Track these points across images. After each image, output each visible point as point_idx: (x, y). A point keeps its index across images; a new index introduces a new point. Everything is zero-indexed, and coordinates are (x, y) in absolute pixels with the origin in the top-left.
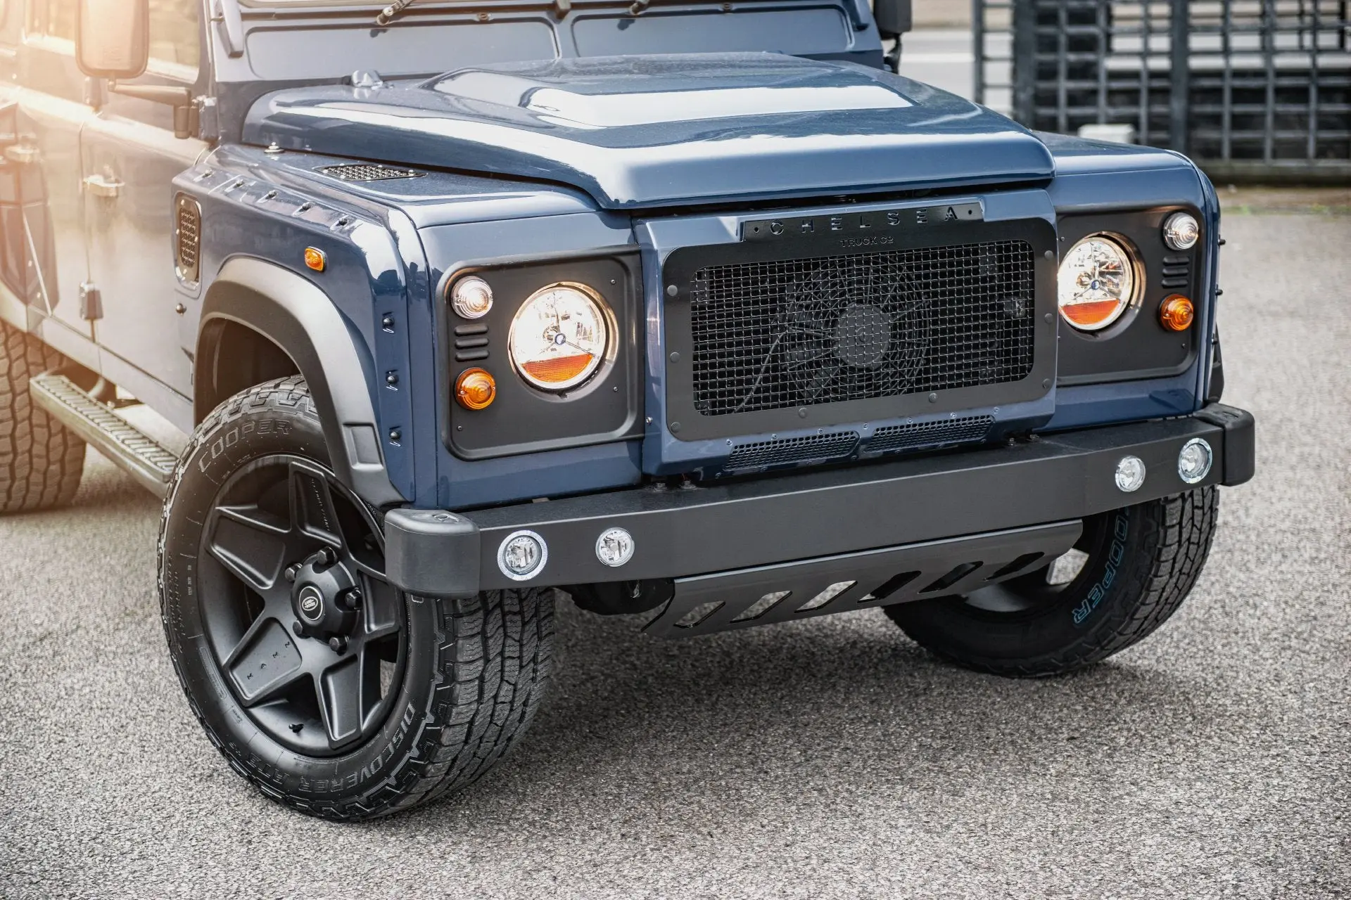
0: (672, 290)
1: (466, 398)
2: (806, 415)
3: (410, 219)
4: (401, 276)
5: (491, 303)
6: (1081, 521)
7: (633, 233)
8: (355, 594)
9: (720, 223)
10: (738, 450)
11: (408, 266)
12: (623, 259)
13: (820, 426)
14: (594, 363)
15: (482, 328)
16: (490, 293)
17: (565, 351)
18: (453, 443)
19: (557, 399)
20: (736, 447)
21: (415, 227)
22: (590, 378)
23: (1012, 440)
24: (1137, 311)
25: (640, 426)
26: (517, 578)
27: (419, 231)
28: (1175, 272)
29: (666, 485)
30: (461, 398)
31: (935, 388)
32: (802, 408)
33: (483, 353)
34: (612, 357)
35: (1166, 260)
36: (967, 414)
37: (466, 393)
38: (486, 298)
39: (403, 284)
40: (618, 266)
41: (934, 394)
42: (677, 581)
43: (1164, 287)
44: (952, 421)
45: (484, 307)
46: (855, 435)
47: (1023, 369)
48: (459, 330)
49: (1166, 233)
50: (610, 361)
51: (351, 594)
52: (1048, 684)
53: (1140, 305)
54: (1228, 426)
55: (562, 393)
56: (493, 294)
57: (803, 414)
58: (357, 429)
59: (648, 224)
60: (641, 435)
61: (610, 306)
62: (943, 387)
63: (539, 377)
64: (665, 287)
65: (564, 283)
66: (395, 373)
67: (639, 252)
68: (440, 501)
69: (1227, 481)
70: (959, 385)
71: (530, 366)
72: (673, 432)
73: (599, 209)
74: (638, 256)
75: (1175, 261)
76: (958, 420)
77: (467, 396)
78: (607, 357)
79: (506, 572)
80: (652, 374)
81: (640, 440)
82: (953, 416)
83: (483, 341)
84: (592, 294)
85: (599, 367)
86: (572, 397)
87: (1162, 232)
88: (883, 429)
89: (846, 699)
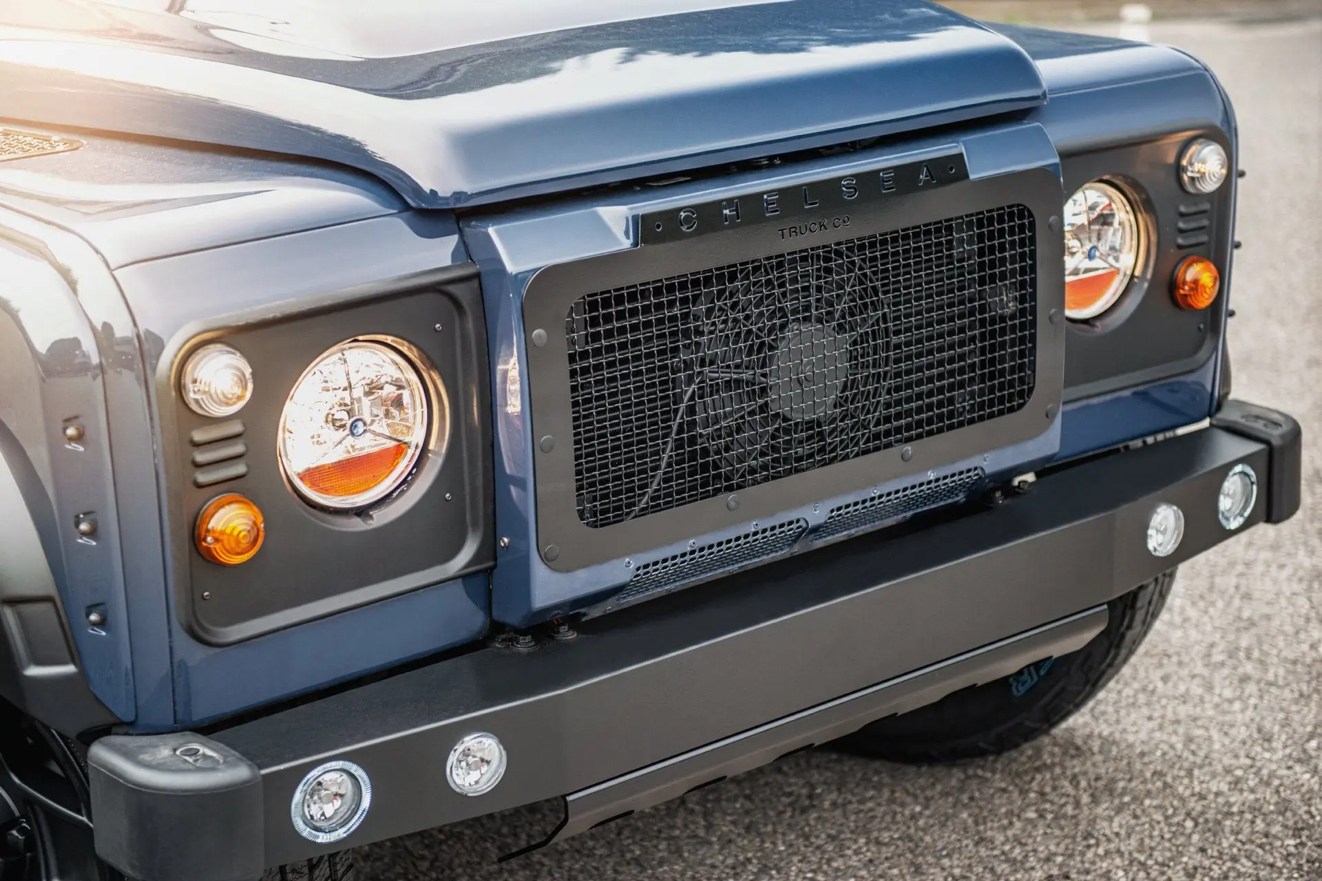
0: (539, 336)
1: (217, 549)
2: (738, 503)
3: (97, 252)
4: (89, 345)
5: (250, 386)
6: (1105, 607)
7: (463, 242)
8: (22, 831)
9: (598, 219)
10: (641, 572)
11: (99, 327)
12: (452, 289)
13: (755, 518)
14: (411, 455)
15: (237, 428)
16: (248, 371)
17: (366, 444)
18: (198, 621)
19: (357, 525)
20: (638, 569)
21: (108, 266)
22: (406, 482)
23: (998, 494)
24: (1146, 285)
25: (489, 549)
26: (323, 838)
27: (116, 273)
28: (1193, 225)
29: (533, 638)
30: (208, 549)
31: (909, 440)
32: (732, 496)
33: (240, 469)
34: (440, 447)
35: (1183, 209)
36: (948, 471)
37: (217, 540)
38: (242, 382)
39: (95, 360)
40: (445, 300)
41: (908, 448)
42: (570, 798)
43: (1180, 247)
44: (929, 482)
45: (240, 398)
46: (802, 523)
47: (1021, 394)
48: (198, 436)
49: (1184, 170)
50: (436, 453)
51: (14, 832)
52: (971, 772)
53: (1149, 276)
54: (1276, 442)
55: (362, 512)
56: (253, 374)
57: (733, 504)
58: (27, 609)
59: (491, 231)
60: (490, 564)
61: (432, 365)
62: (919, 436)
63: (325, 491)
64: (527, 332)
65: (361, 338)
66: (91, 517)
67: (478, 276)
68: (180, 716)
69: (1274, 518)
70: (940, 430)
71: (311, 475)
72: (547, 559)
73: (406, 207)
74: (475, 283)
75: (1193, 209)
76: (937, 480)
77: (218, 546)
78: (431, 446)
79: (306, 832)
80: (508, 471)
81: (489, 572)
82: (931, 475)
83: (238, 448)
84: (405, 350)
85: (419, 464)
86: (381, 518)
87: (1179, 169)
88: (839, 509)
89: (709, 827)
